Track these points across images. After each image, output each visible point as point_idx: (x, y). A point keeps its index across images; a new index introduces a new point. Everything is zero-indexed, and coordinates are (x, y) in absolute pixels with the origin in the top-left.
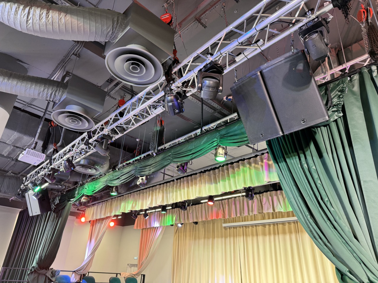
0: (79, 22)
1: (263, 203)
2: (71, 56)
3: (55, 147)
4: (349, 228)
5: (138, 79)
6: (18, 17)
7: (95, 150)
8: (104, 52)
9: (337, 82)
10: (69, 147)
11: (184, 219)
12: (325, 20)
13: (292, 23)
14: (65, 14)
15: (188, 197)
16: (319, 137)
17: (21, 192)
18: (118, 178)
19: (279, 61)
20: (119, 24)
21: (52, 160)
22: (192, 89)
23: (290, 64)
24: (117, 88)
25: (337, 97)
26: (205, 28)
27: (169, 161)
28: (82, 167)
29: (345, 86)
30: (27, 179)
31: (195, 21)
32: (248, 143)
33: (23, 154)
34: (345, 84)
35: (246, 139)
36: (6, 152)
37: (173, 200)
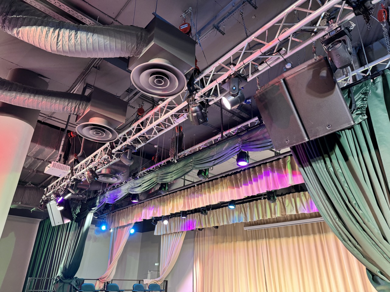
0: (105, 41)
1: (286, 205)
2: (91, 69)
3: (75, 157)
4: (378, 230)
5: (161, 91)
6: (48, 40)
7: (117, 160)
8: (128, 67)
9: (360, 85)
10: (91, 158)
11: (205, 224)
12: (347, 28)
13: (315, 32)
14: (93, 34)
15: (210, 202)
16: (344, 140)
17: (43, 203)
18: (140, 186)
19: (302, 68)
20: (142, 40)
21: (74, 171)
22: (214, 98)
23: (313, 71)
24: (135, 97)
25: (360, 100)
26: (223, 35)
27: (190, 167)
28: (104, 176)
29: (368, 88)
30: (48, 189)
31: (213, 28)
32: (272, 148)
33: (49, 167)
34: (369, 86)
35: (269, 144)
36: (27, 164)
37: (195, 205)
